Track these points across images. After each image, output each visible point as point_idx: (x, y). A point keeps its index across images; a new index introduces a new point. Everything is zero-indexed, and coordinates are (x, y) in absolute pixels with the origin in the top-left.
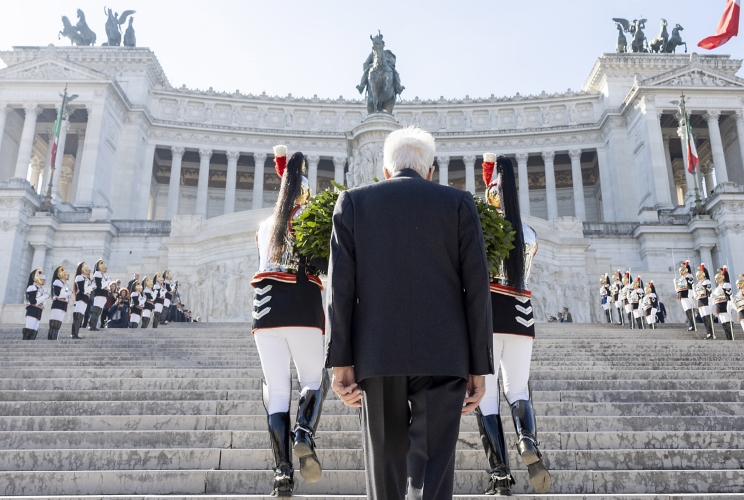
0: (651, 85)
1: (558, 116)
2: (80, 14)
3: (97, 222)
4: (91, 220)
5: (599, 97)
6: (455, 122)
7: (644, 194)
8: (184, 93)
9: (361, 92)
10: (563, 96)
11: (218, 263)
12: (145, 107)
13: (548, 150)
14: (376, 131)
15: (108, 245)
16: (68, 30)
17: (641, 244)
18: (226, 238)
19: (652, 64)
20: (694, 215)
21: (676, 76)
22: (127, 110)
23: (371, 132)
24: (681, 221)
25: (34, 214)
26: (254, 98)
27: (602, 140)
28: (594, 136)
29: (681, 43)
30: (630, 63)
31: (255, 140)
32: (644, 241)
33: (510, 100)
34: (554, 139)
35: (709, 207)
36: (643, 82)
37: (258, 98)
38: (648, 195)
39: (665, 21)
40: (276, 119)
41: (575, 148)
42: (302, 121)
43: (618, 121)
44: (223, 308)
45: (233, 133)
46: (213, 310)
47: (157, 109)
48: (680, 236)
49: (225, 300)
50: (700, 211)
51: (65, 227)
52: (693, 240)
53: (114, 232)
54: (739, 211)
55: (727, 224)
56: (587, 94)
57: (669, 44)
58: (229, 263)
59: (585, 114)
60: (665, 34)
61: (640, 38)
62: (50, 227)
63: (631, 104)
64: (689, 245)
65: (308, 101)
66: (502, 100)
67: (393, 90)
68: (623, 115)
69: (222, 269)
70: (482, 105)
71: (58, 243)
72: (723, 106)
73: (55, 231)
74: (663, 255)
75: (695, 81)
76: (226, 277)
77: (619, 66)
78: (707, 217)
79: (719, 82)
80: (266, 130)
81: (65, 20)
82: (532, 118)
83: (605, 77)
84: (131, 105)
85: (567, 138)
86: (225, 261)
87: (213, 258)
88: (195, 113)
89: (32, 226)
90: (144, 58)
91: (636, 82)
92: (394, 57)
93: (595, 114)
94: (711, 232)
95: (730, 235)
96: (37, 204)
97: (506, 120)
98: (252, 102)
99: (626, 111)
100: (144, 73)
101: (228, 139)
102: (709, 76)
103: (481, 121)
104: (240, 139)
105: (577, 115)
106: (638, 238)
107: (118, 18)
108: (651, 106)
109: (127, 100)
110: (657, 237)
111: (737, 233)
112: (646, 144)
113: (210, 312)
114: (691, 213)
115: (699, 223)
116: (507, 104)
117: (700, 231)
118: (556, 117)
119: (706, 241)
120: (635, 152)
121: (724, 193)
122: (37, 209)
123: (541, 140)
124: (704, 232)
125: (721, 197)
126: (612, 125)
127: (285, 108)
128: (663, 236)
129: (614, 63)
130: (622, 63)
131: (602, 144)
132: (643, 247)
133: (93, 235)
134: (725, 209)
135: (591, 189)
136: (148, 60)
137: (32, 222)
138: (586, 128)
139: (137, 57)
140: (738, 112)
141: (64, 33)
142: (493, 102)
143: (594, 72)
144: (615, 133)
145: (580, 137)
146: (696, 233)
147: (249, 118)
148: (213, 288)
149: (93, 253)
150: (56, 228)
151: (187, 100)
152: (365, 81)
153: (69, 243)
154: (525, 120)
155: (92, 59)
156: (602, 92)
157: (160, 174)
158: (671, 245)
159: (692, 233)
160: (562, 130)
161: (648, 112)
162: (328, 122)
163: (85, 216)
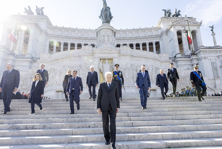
0: (175, 24)
1: (150, 33)
2: (29, 7)
3: (27, 58)
4: (25, 58)
5: (160, 28)
6: (124, 35)
7: (172, 52)
8: (56, 28)
9: (100, 19)
10: (151, 28)
11: (55, 68)
12: (46, 31)
13: (147, 42)
14: (105, 28)
15: (30, 65)
16: (26, 11)
17: (177, 63)
18: (57, 60)
19: (174, 19)
20: (192, 55)
21: (181, 21)
22: (41, 31)
23: (103, 28)
24: (188, 57)
25: (8, 56)
26: (74, 29)
27: (161, 39)
28: (159, 38)
29: (180, 15)
30: (168, 19)
31: (75, 40)
32: (178, 62)
33: (138, 29)
34: (149, 39)
35: (196, 53)
36: (173, 23)
37: (75, 29)
38: (174, 52)
39: (176, 9)
40: (80, 35)
41: (154, 41)
42: (86, 35)
43: (165, 34)
44: (56, 82)
45: (69, 38)
46: (53, 83)
47: (49, 32)
48: (188, 61)
49: (56, 80)
50: (193, 54)
51: (18, 59)
52: (191, 62)
53: (32, 61)
54: (205, 53)
55: (202, 57)
56: (157, 28)
57: (177, 15)
58: (58, 68)
59: (156, 33)
60: (176, 13)
61: (170, 14)
62: (13, 59)
63: (169, 29)
64: (190, 63)
65: (88, 30)
66: (136, 30)
67: (109, 18)
68: (166, 32)
69: (56, 70)
70: (131, 31)
71: (16, 64)
72: (193, 29)
73: (15, 61)
74: (183, 66)
75: (186, 23)
76: (57, 73)
77: (165, 20)
78: (196, 55)
79: (192, 23)
80: (77, 37)
81: (25, 9)
82: (143, 34)
83: (162, 23)
84: (42, 30)
85: (152, 39)
86: (56, 68)
87: (53, 66)
88: (59, 33)
89: (7, 59)
90: (45, 18)
91: (171, 23)
92: (110, 8)
93: (159, 32)
94: (197, 59)
95: (203, 60)
96: (9, 53)
97: (137, 34)
98: (74, 30)
99: (168, 31)
100: (45, 22)
101: (68, 39)
102: (189, 21)
103: (131, 35)
104: (71, 40)
105: (155, 33)
106: (176, 62)
107: (40, 9)
108: (175, 29)
109: (41, 29)
110: (181, 61)
111: (205, 59)
112: (173, 39)
113: (52, 84)
114: (191, 55)
115: (194, 57)
116: (137, 30)
117: (194, 59)
118: (149, 34)
119: (195, 62)
120: (170, 42)
121: (201, 49)
122: (9, 54)
123: (146, 39)
124: (195, 59)
125: (201, 50)
126: (163, 35)
127: (82, 32)
128: (183, 61)
129: (164, 19)
130: (166, 19)
131: (161, 40)
132: (177, 64)
133: (26, 62)
134: (201, 53)
135: (158, 52)
136: (46, 18)
137: (7, 58)
138: (157, 36)
139: (43, 18)
140: (196, 30)
141: (25, 12)
142: (134, 30)
143: (159, 22)
144: (165, 37)
145: (155, 38)
146: (192, 60)
147: (73, 34)
148: (53, 76)
149: (26, 67)
150: (15, 60)
151: (57, 29)
152: (101, 15)
153: (19, 64)
154: (142, 34)
155: (32, 18)
156: (161, 27)
157: (51, 49)
158: (185, 63)
159: (191, 60)
160: (151, 37)
161: (174, 31)
162: (93, 35)
163: (24, 57)
